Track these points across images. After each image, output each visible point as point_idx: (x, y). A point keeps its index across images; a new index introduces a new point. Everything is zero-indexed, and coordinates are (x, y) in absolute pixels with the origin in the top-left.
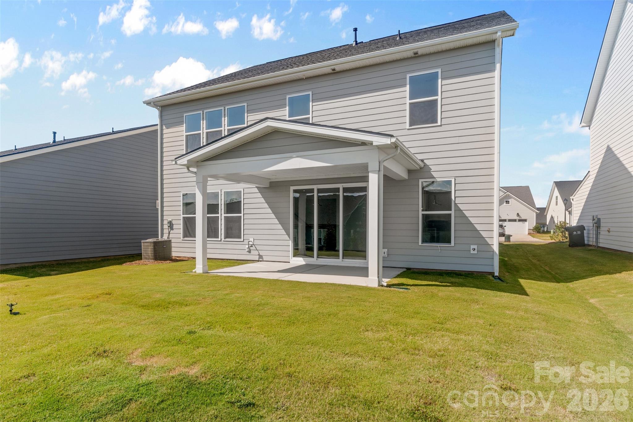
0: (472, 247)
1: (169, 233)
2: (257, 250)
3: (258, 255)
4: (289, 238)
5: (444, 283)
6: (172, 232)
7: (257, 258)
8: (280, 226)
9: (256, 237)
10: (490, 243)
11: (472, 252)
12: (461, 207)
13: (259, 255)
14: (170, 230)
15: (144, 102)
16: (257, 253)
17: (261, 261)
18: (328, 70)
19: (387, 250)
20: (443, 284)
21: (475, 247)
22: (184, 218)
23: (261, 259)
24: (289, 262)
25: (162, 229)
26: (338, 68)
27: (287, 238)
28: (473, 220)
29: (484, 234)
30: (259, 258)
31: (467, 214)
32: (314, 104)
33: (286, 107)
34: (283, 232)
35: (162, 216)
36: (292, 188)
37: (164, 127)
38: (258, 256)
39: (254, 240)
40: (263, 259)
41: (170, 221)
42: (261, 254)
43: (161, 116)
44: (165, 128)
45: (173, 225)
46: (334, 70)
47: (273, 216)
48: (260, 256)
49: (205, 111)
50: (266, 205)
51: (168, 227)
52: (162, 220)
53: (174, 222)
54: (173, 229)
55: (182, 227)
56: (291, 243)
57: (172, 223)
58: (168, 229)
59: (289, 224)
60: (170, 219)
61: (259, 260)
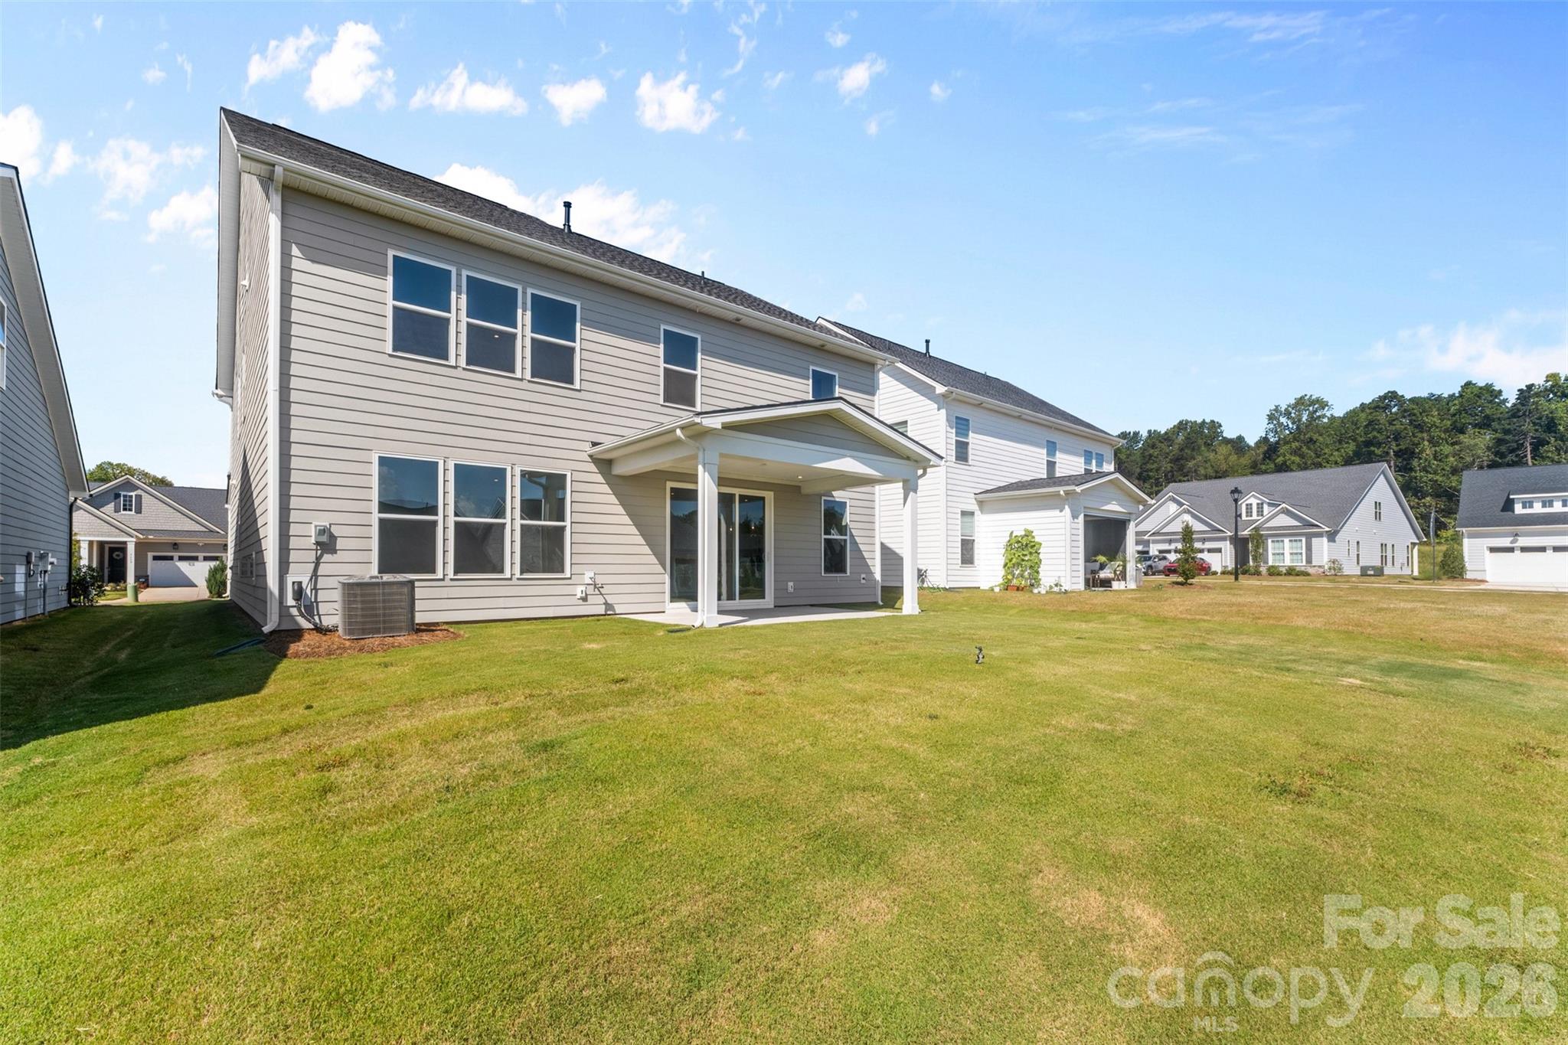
0: (863, 576)
1: (317, 564)
2: (601, 594)
4: (665, 570)
6: (327, 557)
7: (601, 610)
8: (647, 550)
9: (598, 569)
10: (873, 572)
11: (862, 582)
12: (854, 532)
13: (606, 604)
14: (319, 552)
16: (601, 600)
18: (731, 316)
22: (381, 521)
24: (665, 612)
25: (283, 550)
26: (745, 320)
27: (661, 570)
28: (861, 547)
29: (869, 562)
30: (606, 610)
31: (858, 540)
32: (703, 356)
33: (658, 343)
34: (653, 559)
35: (286, 509)
36: (670, 485)
37: (295, 251)
39: (594, 575)
40: (614, 610)
41: (326, 528)
42: (609, 602)
43: (284, 215)
44: (298, 255)
45: (333, 538)
46: (738, 320)
47: (634, 530)
48: (609, 606)
50: (620, 509)
51: (316, 543)
53: (335, 530)
54: (334, 551)
55: (375, 544)
56: (667, 579)
57: (330, 532)
58: (317, 550)
59: (665, 546)
60: (323, 521)
61: (609, 613)
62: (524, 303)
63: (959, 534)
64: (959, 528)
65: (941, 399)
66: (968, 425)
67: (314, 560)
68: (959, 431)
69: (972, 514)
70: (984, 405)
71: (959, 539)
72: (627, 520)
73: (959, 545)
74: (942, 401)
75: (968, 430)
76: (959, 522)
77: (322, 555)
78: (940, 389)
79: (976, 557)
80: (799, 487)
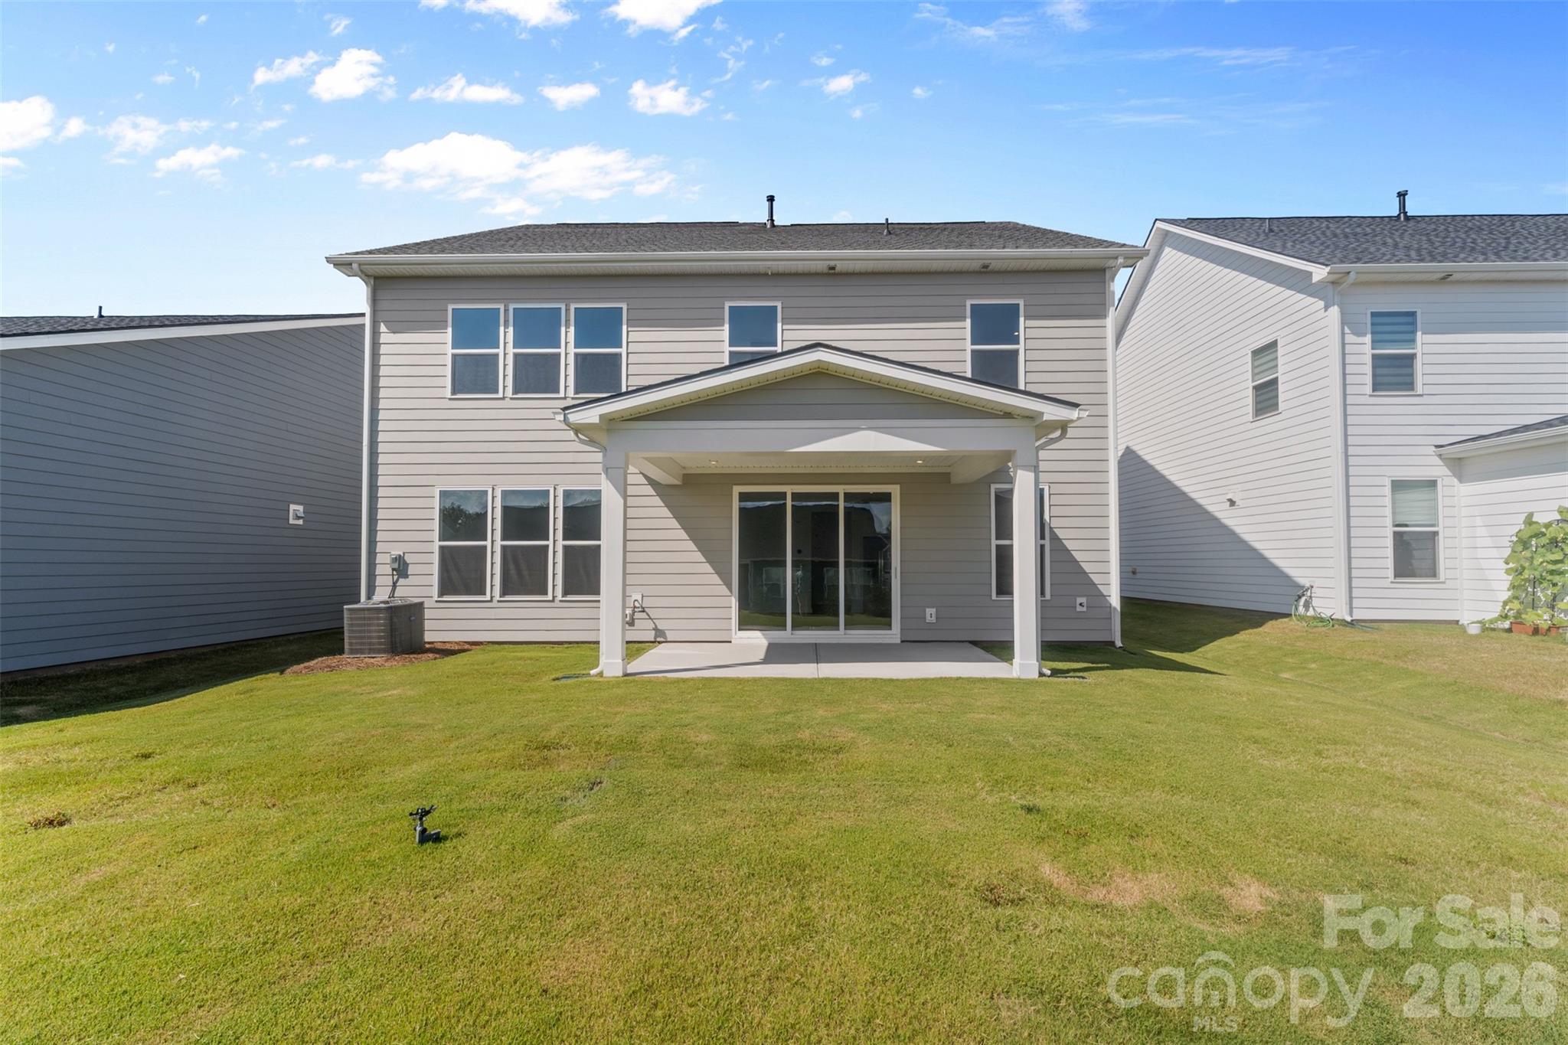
0: (1079, 600)
1: (394, 585)
2: (650, 618)
3: (654, 629)
4: (731, 591)
5: (1101, 663)
6: (402, 581)
7: (650, 636)
9: (647, 591)
10: (1105, 594)
11: (1079, 609)
12: (1060, 533)
13: (656, 629)
14: (396, 577)
15: (329, 260)
16: (650, 625)
17: (660, 643)
18: (821, 266)
19: (934, 610)
20: (1100, 665)
21: (1083, 600)
22: (442, 548)
23: (660, 638)
24: (730, 642)
25: (372, 576)
26: (840, 266)
27: (726, 592)
28: (1078, 556)
29: (1095, 578)
30: (656, 636)
31: (1069, 545)
32: (785, 327)
33: (723, 325)
34: (716, 579)
35: (372, 542)
36: (737, 490)
37: (383, 328)
38: (653, 632)
39: (643, 596)
40: (665, 637)
41: (400, 556)
42: (659, 627)
43: (374, 300)
44: (385, 330)
45: (406, 565)
46: (833, 268)
48: (659, 632)
49: (512, 307)
50: (674, 523)
51: (393, 570)
52: (372, 554)
53: (408, 559)
54: (406, 576)
55: (435, 569)
56: (734, 602)
57: (404, 560)
58: (393, 575)
59: (731, 563)
60: (397, 552)
61: (658, 639)
62: (567, 321)
63: (1389, 522)
64: (1388, 512)
65: (1330, 286)
66: (1414, 323)
67: (391, 584)
68: (1379, 337)
69: (1432, 484)
70: (1456, 277)
71: (1389, 532)
72: (683, 534)
73: (1389, 542)
74: (1330, 291)
75: (1414, 332)
76: (1388, 501)
77: (397, 580)
78: (1319, 273)
79: (1442, 564)
80: (948, 474)
